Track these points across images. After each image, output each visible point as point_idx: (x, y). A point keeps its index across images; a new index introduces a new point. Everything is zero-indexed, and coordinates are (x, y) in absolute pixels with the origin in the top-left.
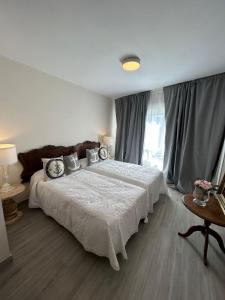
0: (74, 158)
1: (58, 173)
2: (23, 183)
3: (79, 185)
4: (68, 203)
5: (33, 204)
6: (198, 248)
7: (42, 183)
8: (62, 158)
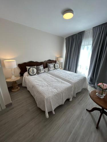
0: (41, 67)
1: (33, 73)
2: (21, 76)
3: (41, 79)
4: (33, 87)
5: (23, 85)
6: (95, 119)
7: (26, 77)
8: (35, 67)
